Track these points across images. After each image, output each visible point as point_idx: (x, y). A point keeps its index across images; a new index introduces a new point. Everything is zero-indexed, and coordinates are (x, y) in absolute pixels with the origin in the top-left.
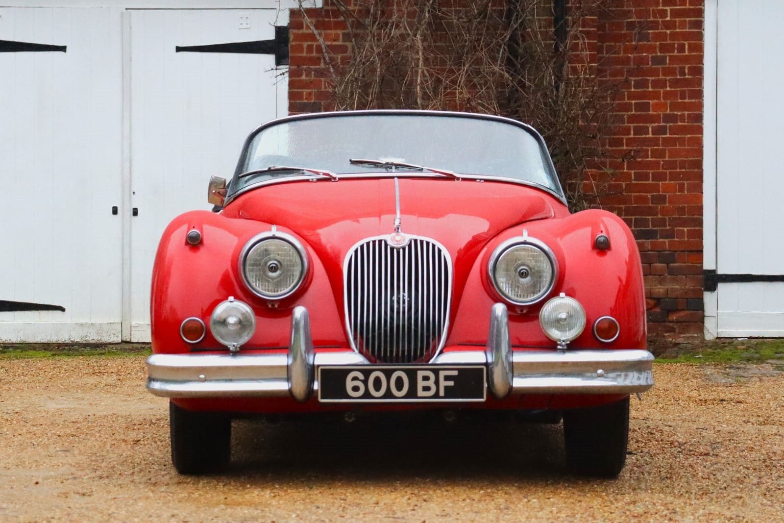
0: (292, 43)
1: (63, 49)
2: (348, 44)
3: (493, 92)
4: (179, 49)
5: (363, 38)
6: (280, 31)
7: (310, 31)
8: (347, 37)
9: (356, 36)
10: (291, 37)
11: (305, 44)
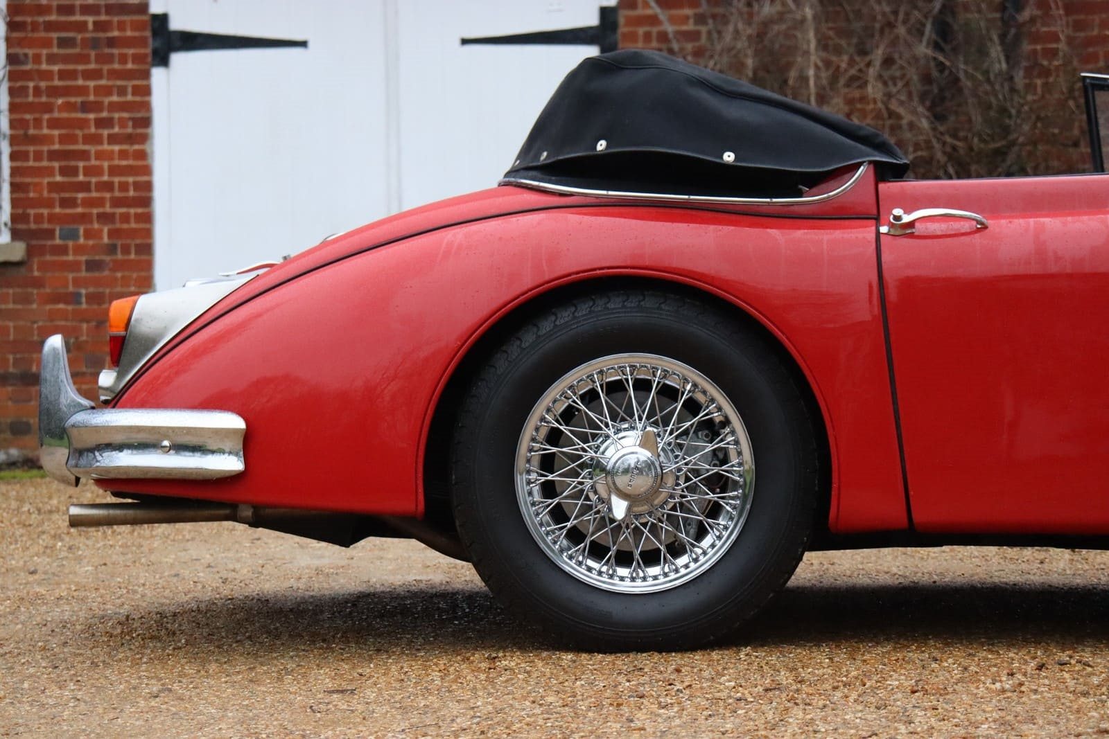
0: (623, 29)
1: (303, 44)
2: (704, 29)
3: (916, 86)
4: (465, 42)
5: (725, 20)
6: (605, 12)
7: (649, 12)
8: (700, 19)
9: (714, 16)
10: (621, 21)
11: (641, 31)
